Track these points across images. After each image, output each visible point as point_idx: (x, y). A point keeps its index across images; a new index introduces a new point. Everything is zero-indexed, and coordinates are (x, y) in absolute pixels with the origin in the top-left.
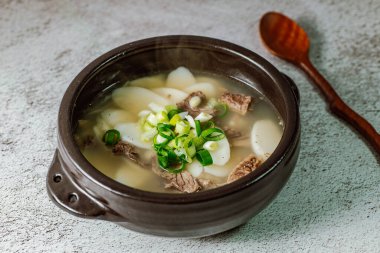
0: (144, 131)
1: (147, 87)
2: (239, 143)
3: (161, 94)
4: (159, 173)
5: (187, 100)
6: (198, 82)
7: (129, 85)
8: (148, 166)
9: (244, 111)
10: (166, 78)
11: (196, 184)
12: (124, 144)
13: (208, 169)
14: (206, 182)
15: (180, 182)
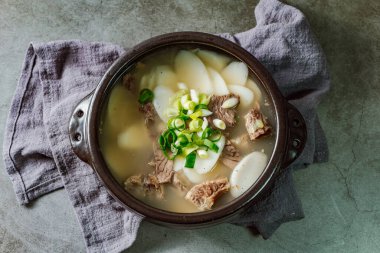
0: (172, 106)
1: (206, 63)
2: (228, 162)
3: (211, 78)
4: (154, 148)
5: (225, 98)
6: (246, 86)
7: (196, 54)
8: (153, 136)
9: (253, 138)
10: (228, 64)
11: (169, 177)
12: (151, 109)
13: (187, 171)
14: (176, 180)
15: (161, 167)
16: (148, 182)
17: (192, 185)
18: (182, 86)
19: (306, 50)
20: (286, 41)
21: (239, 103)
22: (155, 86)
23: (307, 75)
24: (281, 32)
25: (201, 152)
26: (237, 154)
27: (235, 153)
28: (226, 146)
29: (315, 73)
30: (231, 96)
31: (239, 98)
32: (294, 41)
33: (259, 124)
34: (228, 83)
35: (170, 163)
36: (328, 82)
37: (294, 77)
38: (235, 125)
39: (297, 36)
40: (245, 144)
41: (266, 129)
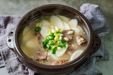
0: (48, 33)
1: (62, 20)
2: (69, 53)
3: (63, 24)
4: (40, 47)
5: (68, 31)
6: (77, 27)
7: (58, 17)
8: (40, 43)
9: (79, 44)
10: (70, 20)
11: (46, 57)
12: (39, 33)
13: (53, 55)
14: (48, 59)
15: (42, 54)
16: (36, 59)
17: (54, 60)
18: (52, 27)
19: (99, 17)
20: (92, 14)
21: (74, 33)
22: (42, 26)
23: (100, 27)
24: (90, 10)
25: (59, 48)
26: (73, 50)
27: (72, 50)
28: (69, 47)
29: (104, 26)
30: (71, 30)
31: (74, 31)
32: (95, 13)
33: (82, 39)
34: (70, 26)
35: (46, 52)
36: (109, 30)
37: (95, 27)
38: (72, 40)
39: (96, 12)
40: (76, 47)
41: (85, 41)
